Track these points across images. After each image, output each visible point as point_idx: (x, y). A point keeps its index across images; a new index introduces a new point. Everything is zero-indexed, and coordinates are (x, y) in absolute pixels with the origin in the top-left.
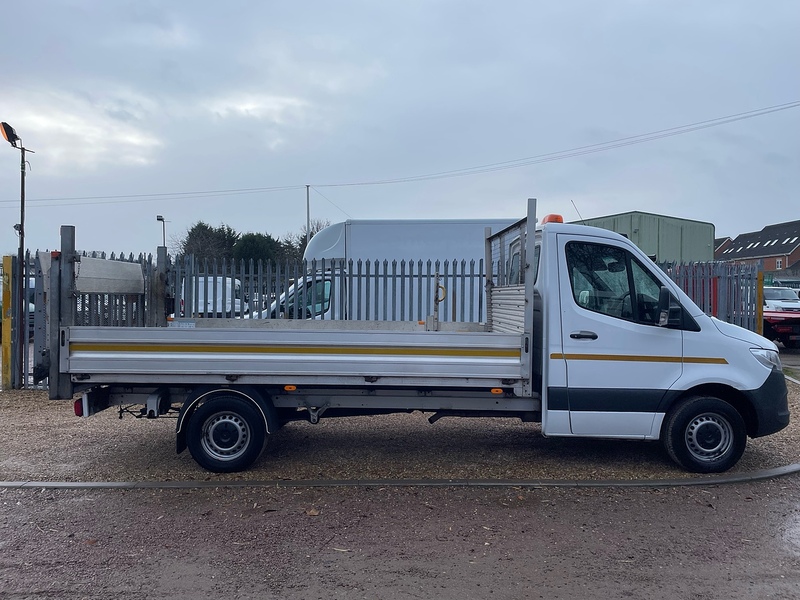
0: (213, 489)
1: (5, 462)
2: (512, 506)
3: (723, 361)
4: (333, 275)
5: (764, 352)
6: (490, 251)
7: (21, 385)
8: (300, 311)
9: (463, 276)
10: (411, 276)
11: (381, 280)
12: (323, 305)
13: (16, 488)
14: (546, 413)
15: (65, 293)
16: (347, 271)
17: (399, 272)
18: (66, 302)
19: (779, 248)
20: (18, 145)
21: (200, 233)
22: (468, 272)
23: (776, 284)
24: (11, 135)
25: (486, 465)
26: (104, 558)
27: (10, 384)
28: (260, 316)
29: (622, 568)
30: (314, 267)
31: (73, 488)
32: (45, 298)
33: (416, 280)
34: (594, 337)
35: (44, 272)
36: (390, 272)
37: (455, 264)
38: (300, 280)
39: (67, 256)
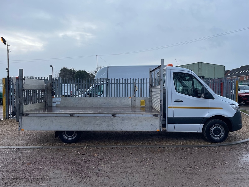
0: (66, 148)
1: (4, 141)
2: (156, 153)
3: (221, 108)
4: (104, 83)
5: (234, 106)
6: (151, 75)
7: (9, 118)
8: (94, 94)
9: (144, 83)
10: (128, 83)
11: (118, 84)
12: (101, 93)
13: (7, 148)
14: (167, 125)
15: (21, 90)
16: (108, 82)
17: (124, 82)
18: (21, 92)
19: (245, 73)
20: (6, 44)
21: (64, 70)
22: (145, 82)
23: (244, 85)
24: (4, 41)
25: (149, 141)
26: (33, 168)
27: (6, 118)
28: (81, 96)
29: (188, 171)
30: (98, 81)
31: (24, 148)
32: (15, 91)
33: (129, 84)
34: (182, 101)
35: (14, 83)
36: (121, 82)
37: (141, 79)
38: (94, 85)
39: (21, 78)
